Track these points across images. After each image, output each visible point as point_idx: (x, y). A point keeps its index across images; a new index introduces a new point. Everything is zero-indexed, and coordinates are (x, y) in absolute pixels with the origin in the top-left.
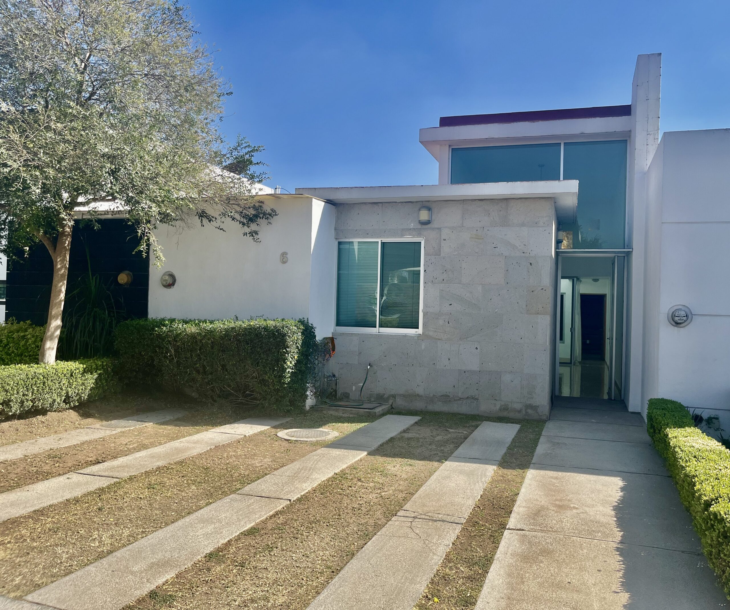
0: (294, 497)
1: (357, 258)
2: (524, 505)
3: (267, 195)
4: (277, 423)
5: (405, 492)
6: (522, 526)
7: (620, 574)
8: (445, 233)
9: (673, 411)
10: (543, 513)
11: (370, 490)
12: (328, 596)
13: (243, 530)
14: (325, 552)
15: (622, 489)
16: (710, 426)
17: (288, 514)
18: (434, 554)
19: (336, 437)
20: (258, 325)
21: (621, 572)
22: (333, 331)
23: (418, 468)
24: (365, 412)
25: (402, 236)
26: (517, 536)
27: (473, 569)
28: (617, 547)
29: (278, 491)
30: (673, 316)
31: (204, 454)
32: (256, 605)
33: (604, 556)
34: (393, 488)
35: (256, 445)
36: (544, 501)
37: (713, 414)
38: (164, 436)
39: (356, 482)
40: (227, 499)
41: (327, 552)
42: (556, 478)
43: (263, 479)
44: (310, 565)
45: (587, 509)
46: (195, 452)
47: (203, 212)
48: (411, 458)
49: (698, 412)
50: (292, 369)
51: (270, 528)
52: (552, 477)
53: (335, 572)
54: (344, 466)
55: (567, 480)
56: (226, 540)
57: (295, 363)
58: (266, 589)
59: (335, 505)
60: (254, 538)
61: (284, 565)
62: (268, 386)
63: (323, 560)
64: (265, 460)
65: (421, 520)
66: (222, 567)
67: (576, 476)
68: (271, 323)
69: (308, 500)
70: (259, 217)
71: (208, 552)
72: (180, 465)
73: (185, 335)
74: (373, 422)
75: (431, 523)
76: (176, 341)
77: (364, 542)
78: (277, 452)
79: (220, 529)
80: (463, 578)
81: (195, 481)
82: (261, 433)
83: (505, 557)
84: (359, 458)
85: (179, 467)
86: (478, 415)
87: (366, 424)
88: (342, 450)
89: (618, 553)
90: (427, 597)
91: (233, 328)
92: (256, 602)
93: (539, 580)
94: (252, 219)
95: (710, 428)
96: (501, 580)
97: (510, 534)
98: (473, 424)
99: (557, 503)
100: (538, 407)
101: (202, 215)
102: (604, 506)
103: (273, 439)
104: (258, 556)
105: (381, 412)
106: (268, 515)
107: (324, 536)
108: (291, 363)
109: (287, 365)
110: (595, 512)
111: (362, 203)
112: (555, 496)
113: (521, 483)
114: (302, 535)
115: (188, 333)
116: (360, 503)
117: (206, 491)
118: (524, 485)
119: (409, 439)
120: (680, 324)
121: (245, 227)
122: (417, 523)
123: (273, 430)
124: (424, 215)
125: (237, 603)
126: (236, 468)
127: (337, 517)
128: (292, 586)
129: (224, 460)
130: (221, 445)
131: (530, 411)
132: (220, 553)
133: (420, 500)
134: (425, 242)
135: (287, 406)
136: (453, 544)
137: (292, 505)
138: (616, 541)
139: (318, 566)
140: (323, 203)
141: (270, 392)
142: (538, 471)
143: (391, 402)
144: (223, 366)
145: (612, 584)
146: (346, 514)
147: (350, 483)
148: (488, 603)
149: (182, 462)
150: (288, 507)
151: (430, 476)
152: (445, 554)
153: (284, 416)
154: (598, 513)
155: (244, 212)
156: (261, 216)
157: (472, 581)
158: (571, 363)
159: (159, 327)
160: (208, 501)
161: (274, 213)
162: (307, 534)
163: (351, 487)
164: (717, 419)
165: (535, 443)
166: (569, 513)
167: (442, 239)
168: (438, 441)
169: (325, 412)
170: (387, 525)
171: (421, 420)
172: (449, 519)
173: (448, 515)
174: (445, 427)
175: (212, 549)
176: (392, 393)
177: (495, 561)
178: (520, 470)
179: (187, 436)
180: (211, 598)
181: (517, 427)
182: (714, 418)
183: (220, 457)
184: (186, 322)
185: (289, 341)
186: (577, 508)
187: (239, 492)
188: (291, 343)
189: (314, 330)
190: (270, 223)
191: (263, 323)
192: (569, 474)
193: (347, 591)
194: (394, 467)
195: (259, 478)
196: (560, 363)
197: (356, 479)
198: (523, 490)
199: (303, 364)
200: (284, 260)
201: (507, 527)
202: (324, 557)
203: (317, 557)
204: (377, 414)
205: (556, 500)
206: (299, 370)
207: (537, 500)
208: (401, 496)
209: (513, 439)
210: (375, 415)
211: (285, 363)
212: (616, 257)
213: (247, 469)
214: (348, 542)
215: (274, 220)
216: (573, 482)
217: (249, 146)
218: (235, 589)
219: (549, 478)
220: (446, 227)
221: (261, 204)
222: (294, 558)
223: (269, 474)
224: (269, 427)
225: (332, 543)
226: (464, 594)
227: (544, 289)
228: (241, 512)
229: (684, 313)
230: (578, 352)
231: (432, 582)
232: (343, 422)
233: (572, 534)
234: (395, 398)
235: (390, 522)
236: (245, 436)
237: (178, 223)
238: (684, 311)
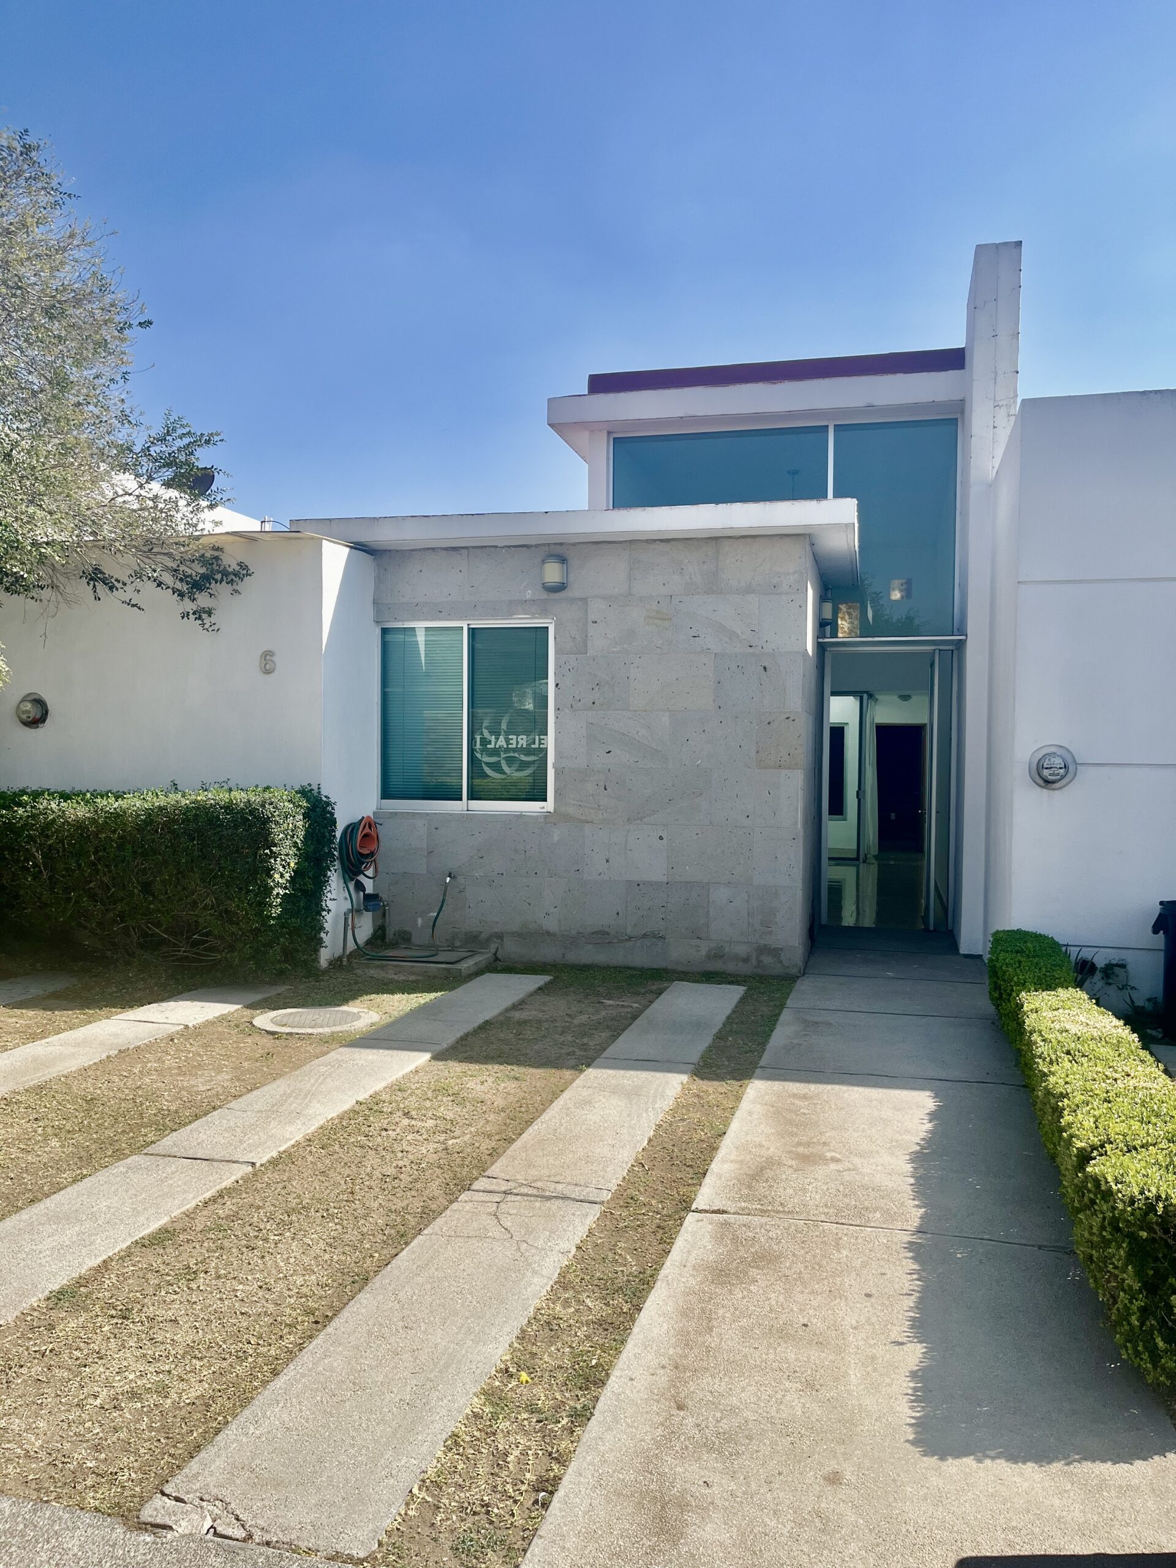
0: (262, 1157)
1: (423, 662)
2: (732, 1157)
3: (227, 533)
4: (258, 997)
5: (497, 1137)
6: (724, 1203)
7: (910, 1302)
8: (596, 608)
9: (1038, 956)
10: (769, 1173)
11: (425, 1137)
12: (295, 1380)
13: (141, 1236)
14: (307, 1278)
15: (933, 1116)
16: (1110, 981)
17: (244, 1195)
18: (535, 1272)
19: (372, 1024)
20: (212, 802)
21: (913, 1297)
22: (374, 809)
23: (531, 1084)
24: (439, 969)
25: (509, 615)
26: (710, 1226)
27: (611, 1302)
28: (910, 1243)
29: (231, 1145)
30: (1040, 767)
31: (94, 1067)
32: (139, 1405)
33: (882, 1263)
34: (473, 1129)
35: (205, 1046)
36: (774, 1149)
37: (1115, 957)
38: (18, 1032)
39: (397, 1120)
40: (120, 1167)
41: (313, 1277)
42: (804, 1097)
43: (204, 1119)
44: (271, 1308)
45: (857, 1161)
46: (72, 1065)
47: (97, 570)
48: (519, 1063)
49: (1086, 954)
50: (285, 888)
51: (199, 1229)
52: (795, 1096)
53: (321, 1322)
54: (379, 1086)
55: (825, 1101)
56: (99, 1260)
57: (291, 877)
58: (167, 1368)
59: (347, 1171)
60: (162, 1251)
61: (216, 1311)
62: (238, 924)
63: (300, 1295)
64: (219, 1077)
65: (519, 1197)
66: (81, 1319)
67: (844, 1092)
68: (239, 797)
69: (293, 1163)
70: (214, 579)
71: (56, 1287)
72: (37, 1094)
73: (63, 823)
74: (454, 988)
75: (538, 1204)
76: (47, 836)
77: (394, 1252)
78: (246, 1059)
79: (90, 1235)
80: (588, 1324)
81: (60, 1129)
82: (222, 1019)
83: (680, 1275)
84: (412, 1067)
85: (32, 1100)
86: (666, 970)
87: (439, 994)
88: (381, 1051)
89: (911, 1254)
90: (507, 1371)
91: (160, 808)
92: (140, 1399)
93: (744, 1322)
94: (198, 585)
95: (1110, 984)
96: (665, 1326)
97: (698, 1221)
98: (654, 988)
99: (801, 1150)
100: (781, 949)
101: (96, 577)
102: (892, 1154)
103: (242, 1032)
104: (163, 1293)
105: (473, 969)
106: (201, 1198)
107: (312, 1240)
108: (282, 876)
109: (274, 880)
110: (874, 1167)
111: (428, 549)
112: (796, 1135)
113: (733, 1110)
114: (266, 1240)
115: (70, 820)
116: (401, 1163)
117: (81, 1150)
118: (738, 1114)
119: (522, 1023)
120: (1053, 782)
121: (186, 599)
122: (512, 1205)
123: (248, 1012)
124: (553, 573)
125: (98, 1402)
126: (154, 1096)
127: (345, 1197)
128: (224, 1359)
129: (133, 1080)
130: (131, 1047)
131: (767, 960)
132: (82, 1289)
133: (524, 1155)
134: (555, 627)
135: (280, 962)
136: (579, 1248)
137: (257, 1172)
138: (909, 1228)
139: (288, 1311)
140: (348, 549)
141: (241, 936)
142: (769, 1082)
143: (493, 948)
144: (146, 888)
145: (892, 1324)
146: (367, 1190)
147: (386, 1121)
148: (632, 1379)
149: (41, 1088)
150: (246, 1179)
151: (552, 1102)
152: (558, 1271)
153: (273, 983)
154: (879, 1168)
155: (181, 569)
156: (218, 577)
157: (607, 1330)
158: (857, 859)
159: (8, 808)
160: (79, 1172)
161: (245, 572)
162: (276, 1238)
163: (386, 1130)
164: (1123, 966)
165: (772, 1021)
166: (821, 1171)
167: (590, 620)
168: (581, 1025)
169: (358, 971)
170: (448, 1212)
171: (550, 982)
172: (576, 1193)
173: (576, 1185)
174: (598, 994)
175: (65, 1282)
176: (497, 929)
177: (658, 1284)
178: (733, 1082)
179: (64, 1030)
180: (46, 1391)
181: (738, 991)
182: (1117, 965)
183: (125, 1074)
184: (65, 797)
185: (277, 833)
186: (838, 1161)
187: (149, 1150)
188: (281, 835)
189: (333, 809)
190: (236, 591)
191: (224, 797)
192: (829, 1087)
193: (339, 1365)
194: (482, 1083)
195: (197, 1117)
196: (830, 859)
197: (400, 1114)
198: (735, 1126)
199: (309, 878)
200: (268, 667)
201: (693, 1207)
202: (304, 1290)
203: (289, 1289)
204: (464, 972)
205: (799, 1144)
206: (301, 890)
207: (761, 1146)
208: (486, 1145)
209: (729, 1018)
210: (460, 975)
211: (271, 876)
212: (937, 652)
213: (177, 1098)
214: (361, 1252)
215: (244, 585)
216: (836, 1105)
217: (189, 433)
218: (102, 1369)
219: (790, 1096)
220: (597, 596)
221: (216, 554)
222: (238, 1294)
223: (220, 1107)
224: (239, 1006)
225: (327, 1257)
226: (585, 1361)
227: (791, 719)
228: (143, 1196)
229: (1061, 761)
230: (871, 836)
231: (522, 1337)
232: (392, 992)
233: (823, 1218)
234: (502, 940)
235: (455, 1206)
236: (187, 1027)
237: (46, 594)
238: (1060, 756)
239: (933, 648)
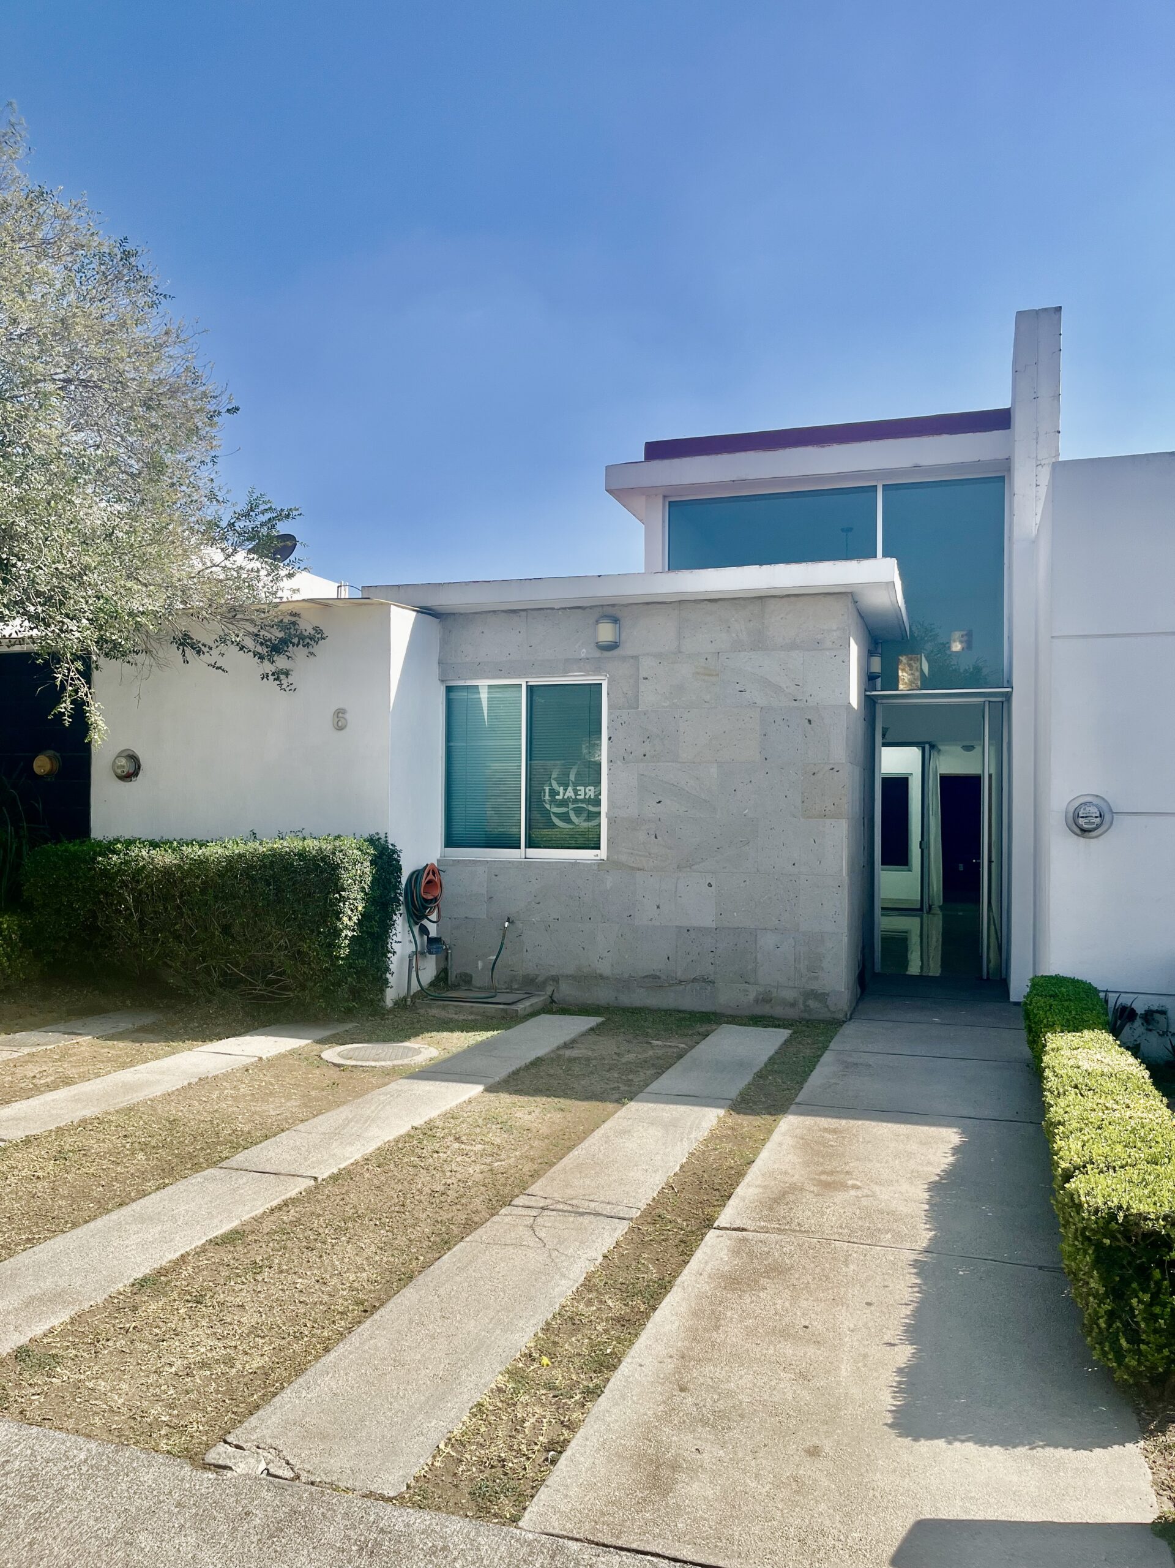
0: (324, 1173)
1: (486, 717)
2: (758, 1183)
3: (304, 600)
4: (327, 1033)
5: (539, 1161)
6: (744, 1222)
7: (907, 1310)
8: (647, 665)
9: (1071, 1000)
10: (791, 1197)
11: (473, 1158)
12: (344, 1356)
13: (214, 1235)
14: (359, 1275)
15: (956, 1150)
16: (1150, 1027)
17: (306, 1205)
18: (563, 1275)
19: (431, 1059)
20: (287, 849)
21: (911, 1307)
22: (438, 856)
23: (575, 1114)
24: (497, 1009)
25: (565, 673)
26: (729, 1242)
27: (630, 1303)
28: (916, 1260)
29: (296, 1161)
30: (1076, 816)
31: (176, 1093)
32: (208, 1373)
33: (886, 1277)
34: (517, 1153)
35: (277, 1076)
36: (798, 1176)
37: (1155, 1003)
38: (109, 1060)
39: (448, 1144)
40: (198, 1178)
41: (364, 1275)
42: (834, 1131)
43: (273, 1139)
44: (326, 1298)
45: (876, 1188)
46: (158, 1091)
47: (186, 636)
48: (566, 1096)
49: (1125, 1000)
50: (354, 930)
51: (265, 1231)
52: (826, 1130)
53: (369, 1312)
54: (434, 1114)
55: (853, 1135)
56: (178, 1254)
57: (358, 920)
58: (233, 1344)
59: (400, 1187)
60: (232, 1249)
61: (277, 1300)
62: (309, 964)
63: (351, 1288)
64: (288, 1104)
65: (555, 1213)
66: (161, 1303)
67: (874, 1127)
68: (312, 845)
69: (352, 1179)
70: (291, 643)
71: (140, 1276)
72: (126, 1115)
73: (152, 870)
74: (510, 1028)
75: (571, 1219)
76: (138, 882)
77: (437, 1255)
78: (313, 1089)
79: (171, 1233)
80: (607, 1320)
81: (146, 1145)
82: (292, 1052)
83: (696, 1281)
84: (466, 1098)
85: (122, 1119)
86: (715, 1014)
87: (496, 1033)
88: (438, 1083)
89: (915, 1270)
90: (530, 1356)
91: (240, 855)
92: (210, 1368)
93: (750, 1322)
94: (277, 648)
95: (1150, 1030)
96: (677, 1324)
97: (718, 1237)
98: (701, 1030)
99: (824, 1177)
100: (828, 995)
101: (185, 642)
102: (912, 1183)
103: (311, 1064)
104: (232, 1283)
105: (529, 1011)
106: (268, 1206)
107: (365, 1244)
108: (350, 919)
109: (343, 923)
110: (892, 1195)
111: (490, 612)
112: (822, 1164)
113: (764, 1141)
114: (324, 1243)
115: (158, 866)
116: (449, 1181)
117: (164, 1163)
118: (769, 1145)
119: (571, 1060)
120: (1089, 831)
121: (266, 662)
122: (547, 1219)
123: (318, 1047)
124: (606, 632)
125: (173, 1370)
126: (229, 1119)
127: (397, 1209)
128: (283, 1338)
129: (211, 1104)
130: (210, 1076)
131: (812, 1004)
132: (162, 1278)
133: (562, 1176)
134: (609, 684)
135: (347, 1000)
136: (605, 1257)
137: (319, 1185)
138: (917, 1248)
139: (340, 1301)
140: (414, 614)
141: (312, 975)
142: (802, 1117)
143: (549, 990)
144: (226, 929)
145: (887, 1328)
146: (417, 1203)
147: (438, 1145)
148: (641, 1365)
149: (130, 1109)
150: (309, 1191)
151: (593, 1131)
152: (585, 1275)
153: (341, 1021)
154: (896, 1195)
155: (261, 633)
156: (295, 640)
157: (623, 1326)
158: (921, 909)
159: (104, 855)
160: (161, 1181)
161: (320, 636)
162: (333, 1241)
163: (437, 1152)
164: (1163, 1012)
165: (812, 1063)
166: (840, 1197)
167: (641, 677)
168: (626, 1064)
169: (422, 1011)
170: (488, 1224)
171: (602, 1023)
172: (608, 1210)
173: (608, 1203)
174: (647, 1035)
175: (148, 1271)
176: (553, 972)
177: (675, 1289)
178: (768, 1117)
179: (150, 1060)
180: (129, 1360)
181: (784, 1034)
182: (1157, 1012)
183: (204, 1099)
184: (154, 845)
185: (346, 879)
186: (858, 1188)
187: (224, 1164)
188: (350, 881)
189: (399, 856)
190: (312, 654)
191: (298, 845)
192: (860, 1122)
193: (382, 1345)
194: (530, 1113)
195: (267, 1137)
196: (883, 909)
197: (451, 1138)
198: (764, 1154)
199: (376, 921)
200: (340, 724)
201: (715, 1225)
202: (356, 1284)
203: (343, 1284)
204: (521, 1013)
205: (823, 1172)
206: (368, 933)
207: (786, 1173)
208: (528, 1167)
209: (770, 1059)
210: (517, 1016)
211: (340, 919)
212: (987, 703)
213: (250, 1121)
214: (407, 1255)
215: (318, 649)
216: (864, 1138)
217: (270, 509)
218: (177, 1344)
219: (820, 1130)
220: (648, 654)
221: (293, 619)
222: (298, 1286)
223: (288, 1129)
224: (309, 1041)
225: (377, 1258)
226: (601, 1350)
227: (836, 769)
228: (218, 1202)
229: (1096, 810)
230: (935, 889)
231: (547, 1328)
232: (452, 1030)
233: (836, 1237)
234: (558, 983)
235: (496, 1218)
236: (261, 1059)
237: (141, 658)
238: (1096, 806)
239: (983, 699)
